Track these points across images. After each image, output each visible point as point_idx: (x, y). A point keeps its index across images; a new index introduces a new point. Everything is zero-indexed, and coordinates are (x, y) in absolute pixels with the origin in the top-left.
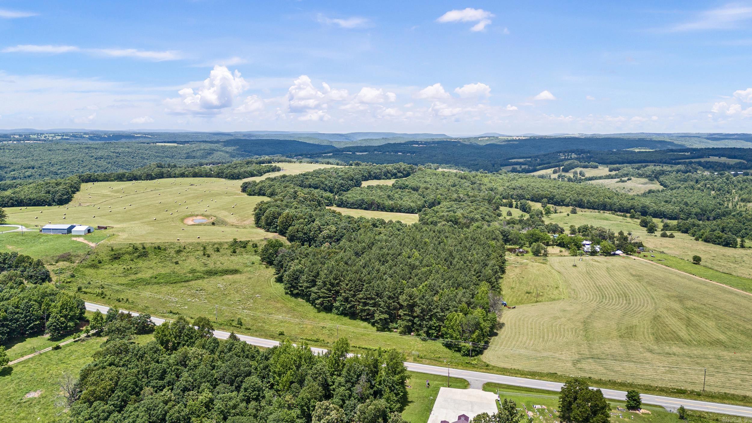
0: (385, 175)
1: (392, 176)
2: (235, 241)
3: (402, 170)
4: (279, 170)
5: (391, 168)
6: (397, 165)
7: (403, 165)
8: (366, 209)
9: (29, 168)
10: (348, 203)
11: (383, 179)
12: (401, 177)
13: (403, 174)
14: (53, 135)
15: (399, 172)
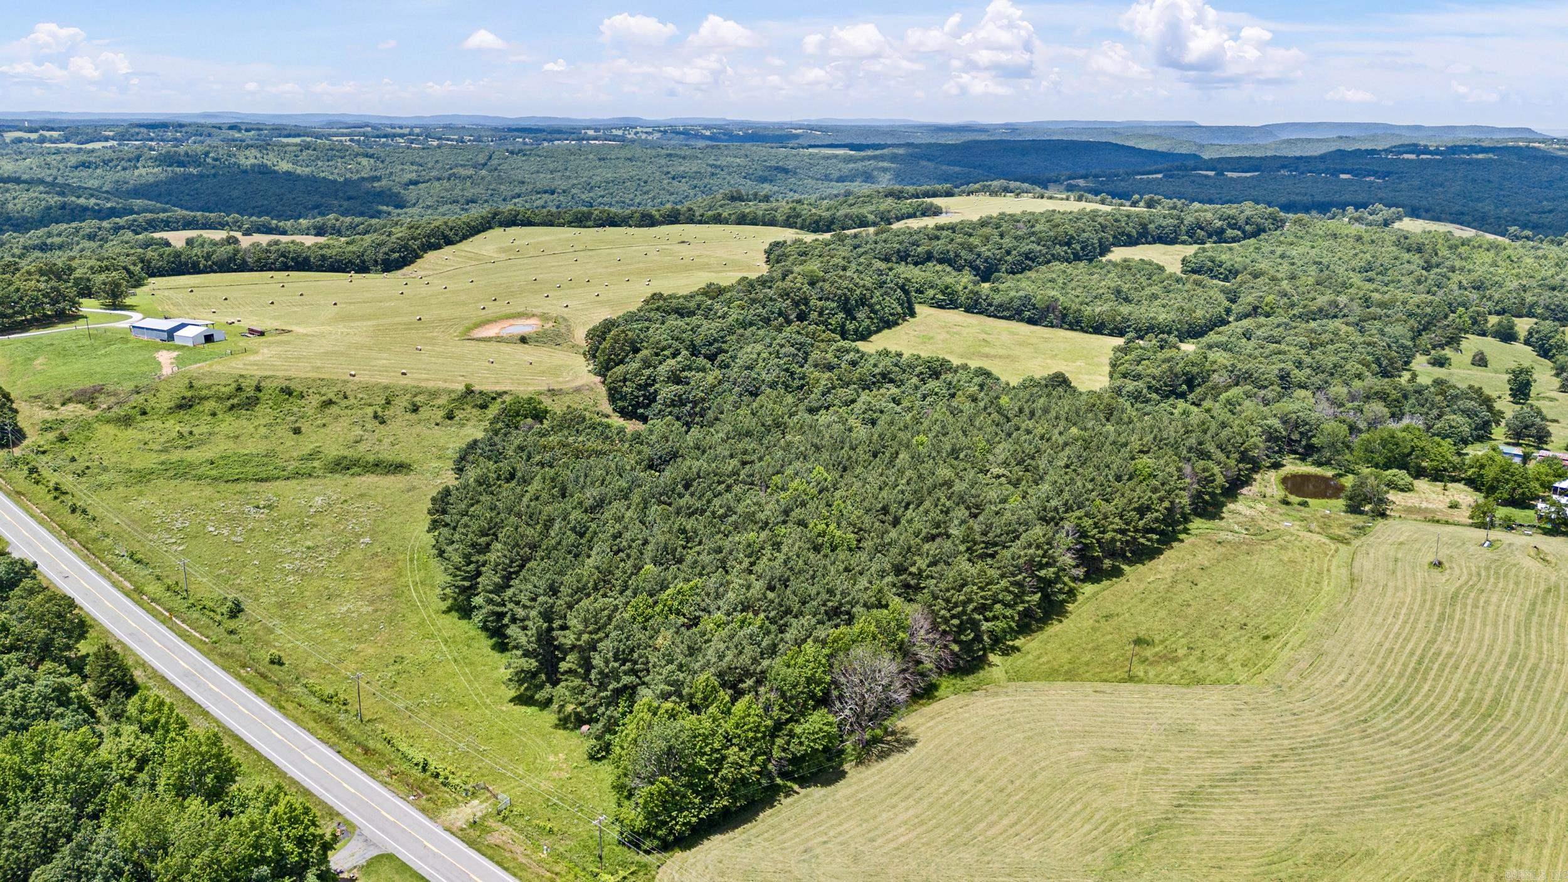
0: (1191, 233)
1: (1210, 236)
2: (469, 391)
3: (1241, 222)
4: (937, 212)
5: (1209, 216)
6: (1231, 210)
7: (1248, 209)
8: (1031, 321)
9: (546, 192)
10: (990, 305)
11: (1183, 243)
12: (1234, 240)
13: (1244, 232)
14: (650, 130)
15: (1233, 226)
